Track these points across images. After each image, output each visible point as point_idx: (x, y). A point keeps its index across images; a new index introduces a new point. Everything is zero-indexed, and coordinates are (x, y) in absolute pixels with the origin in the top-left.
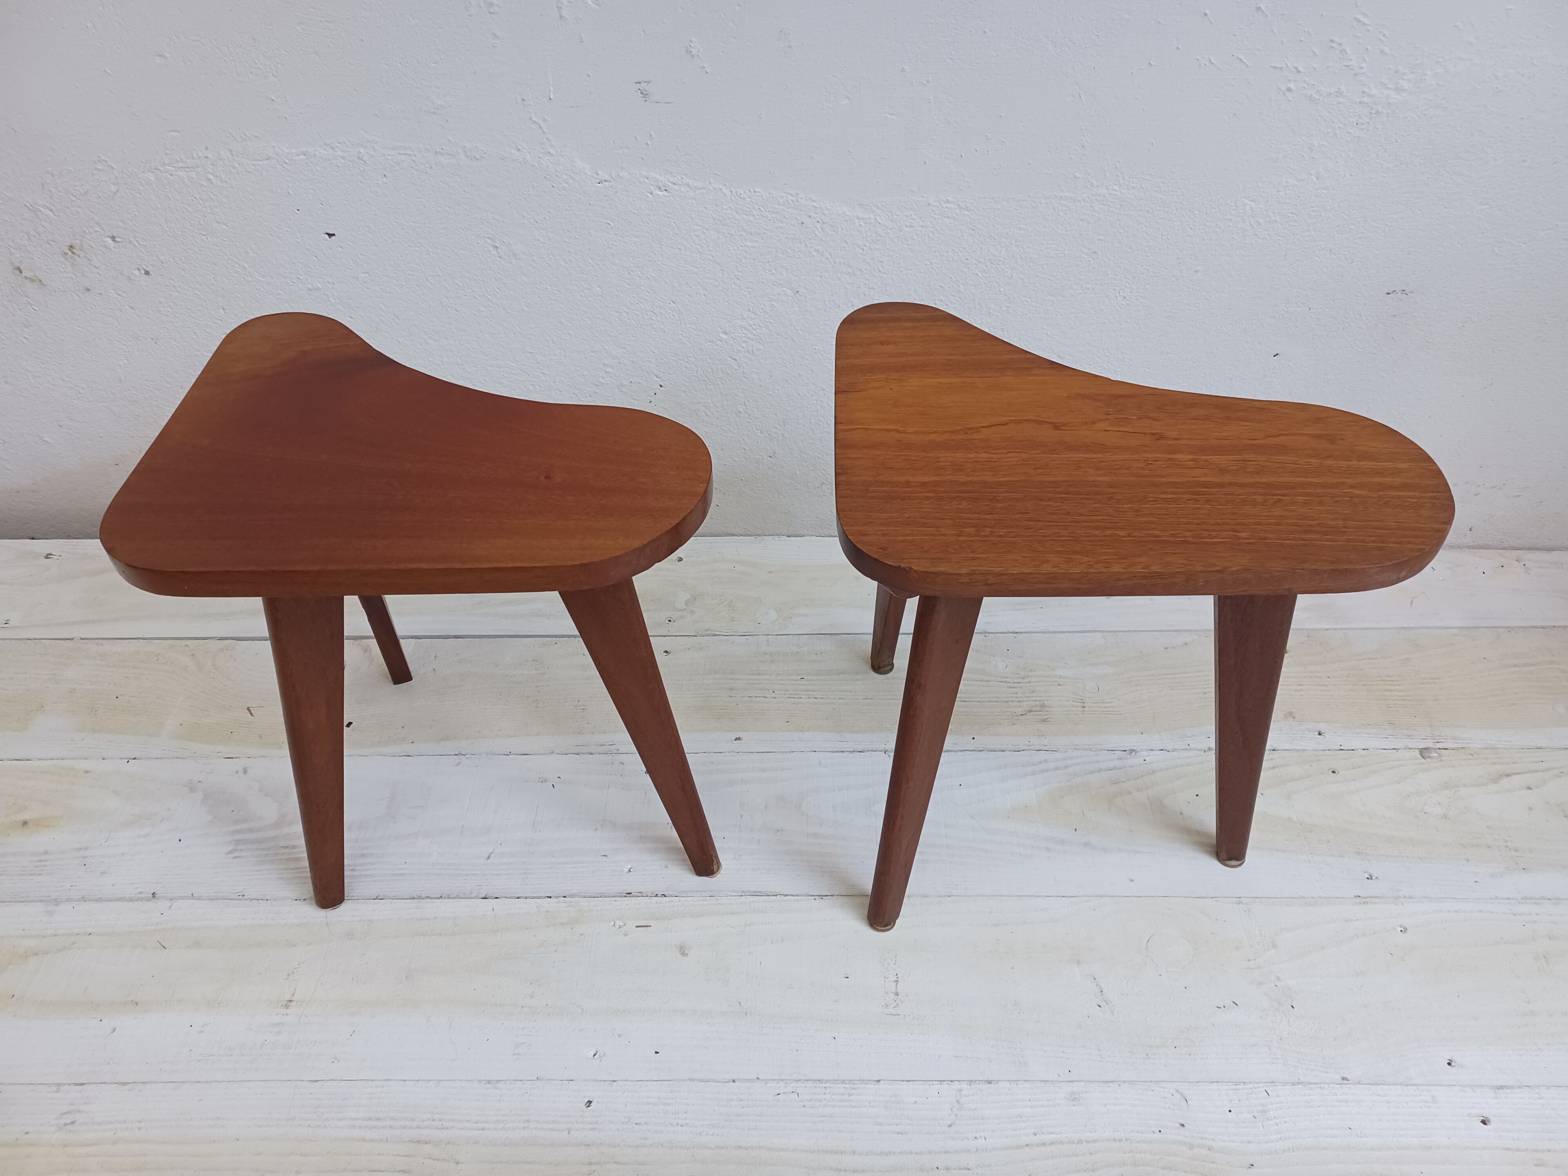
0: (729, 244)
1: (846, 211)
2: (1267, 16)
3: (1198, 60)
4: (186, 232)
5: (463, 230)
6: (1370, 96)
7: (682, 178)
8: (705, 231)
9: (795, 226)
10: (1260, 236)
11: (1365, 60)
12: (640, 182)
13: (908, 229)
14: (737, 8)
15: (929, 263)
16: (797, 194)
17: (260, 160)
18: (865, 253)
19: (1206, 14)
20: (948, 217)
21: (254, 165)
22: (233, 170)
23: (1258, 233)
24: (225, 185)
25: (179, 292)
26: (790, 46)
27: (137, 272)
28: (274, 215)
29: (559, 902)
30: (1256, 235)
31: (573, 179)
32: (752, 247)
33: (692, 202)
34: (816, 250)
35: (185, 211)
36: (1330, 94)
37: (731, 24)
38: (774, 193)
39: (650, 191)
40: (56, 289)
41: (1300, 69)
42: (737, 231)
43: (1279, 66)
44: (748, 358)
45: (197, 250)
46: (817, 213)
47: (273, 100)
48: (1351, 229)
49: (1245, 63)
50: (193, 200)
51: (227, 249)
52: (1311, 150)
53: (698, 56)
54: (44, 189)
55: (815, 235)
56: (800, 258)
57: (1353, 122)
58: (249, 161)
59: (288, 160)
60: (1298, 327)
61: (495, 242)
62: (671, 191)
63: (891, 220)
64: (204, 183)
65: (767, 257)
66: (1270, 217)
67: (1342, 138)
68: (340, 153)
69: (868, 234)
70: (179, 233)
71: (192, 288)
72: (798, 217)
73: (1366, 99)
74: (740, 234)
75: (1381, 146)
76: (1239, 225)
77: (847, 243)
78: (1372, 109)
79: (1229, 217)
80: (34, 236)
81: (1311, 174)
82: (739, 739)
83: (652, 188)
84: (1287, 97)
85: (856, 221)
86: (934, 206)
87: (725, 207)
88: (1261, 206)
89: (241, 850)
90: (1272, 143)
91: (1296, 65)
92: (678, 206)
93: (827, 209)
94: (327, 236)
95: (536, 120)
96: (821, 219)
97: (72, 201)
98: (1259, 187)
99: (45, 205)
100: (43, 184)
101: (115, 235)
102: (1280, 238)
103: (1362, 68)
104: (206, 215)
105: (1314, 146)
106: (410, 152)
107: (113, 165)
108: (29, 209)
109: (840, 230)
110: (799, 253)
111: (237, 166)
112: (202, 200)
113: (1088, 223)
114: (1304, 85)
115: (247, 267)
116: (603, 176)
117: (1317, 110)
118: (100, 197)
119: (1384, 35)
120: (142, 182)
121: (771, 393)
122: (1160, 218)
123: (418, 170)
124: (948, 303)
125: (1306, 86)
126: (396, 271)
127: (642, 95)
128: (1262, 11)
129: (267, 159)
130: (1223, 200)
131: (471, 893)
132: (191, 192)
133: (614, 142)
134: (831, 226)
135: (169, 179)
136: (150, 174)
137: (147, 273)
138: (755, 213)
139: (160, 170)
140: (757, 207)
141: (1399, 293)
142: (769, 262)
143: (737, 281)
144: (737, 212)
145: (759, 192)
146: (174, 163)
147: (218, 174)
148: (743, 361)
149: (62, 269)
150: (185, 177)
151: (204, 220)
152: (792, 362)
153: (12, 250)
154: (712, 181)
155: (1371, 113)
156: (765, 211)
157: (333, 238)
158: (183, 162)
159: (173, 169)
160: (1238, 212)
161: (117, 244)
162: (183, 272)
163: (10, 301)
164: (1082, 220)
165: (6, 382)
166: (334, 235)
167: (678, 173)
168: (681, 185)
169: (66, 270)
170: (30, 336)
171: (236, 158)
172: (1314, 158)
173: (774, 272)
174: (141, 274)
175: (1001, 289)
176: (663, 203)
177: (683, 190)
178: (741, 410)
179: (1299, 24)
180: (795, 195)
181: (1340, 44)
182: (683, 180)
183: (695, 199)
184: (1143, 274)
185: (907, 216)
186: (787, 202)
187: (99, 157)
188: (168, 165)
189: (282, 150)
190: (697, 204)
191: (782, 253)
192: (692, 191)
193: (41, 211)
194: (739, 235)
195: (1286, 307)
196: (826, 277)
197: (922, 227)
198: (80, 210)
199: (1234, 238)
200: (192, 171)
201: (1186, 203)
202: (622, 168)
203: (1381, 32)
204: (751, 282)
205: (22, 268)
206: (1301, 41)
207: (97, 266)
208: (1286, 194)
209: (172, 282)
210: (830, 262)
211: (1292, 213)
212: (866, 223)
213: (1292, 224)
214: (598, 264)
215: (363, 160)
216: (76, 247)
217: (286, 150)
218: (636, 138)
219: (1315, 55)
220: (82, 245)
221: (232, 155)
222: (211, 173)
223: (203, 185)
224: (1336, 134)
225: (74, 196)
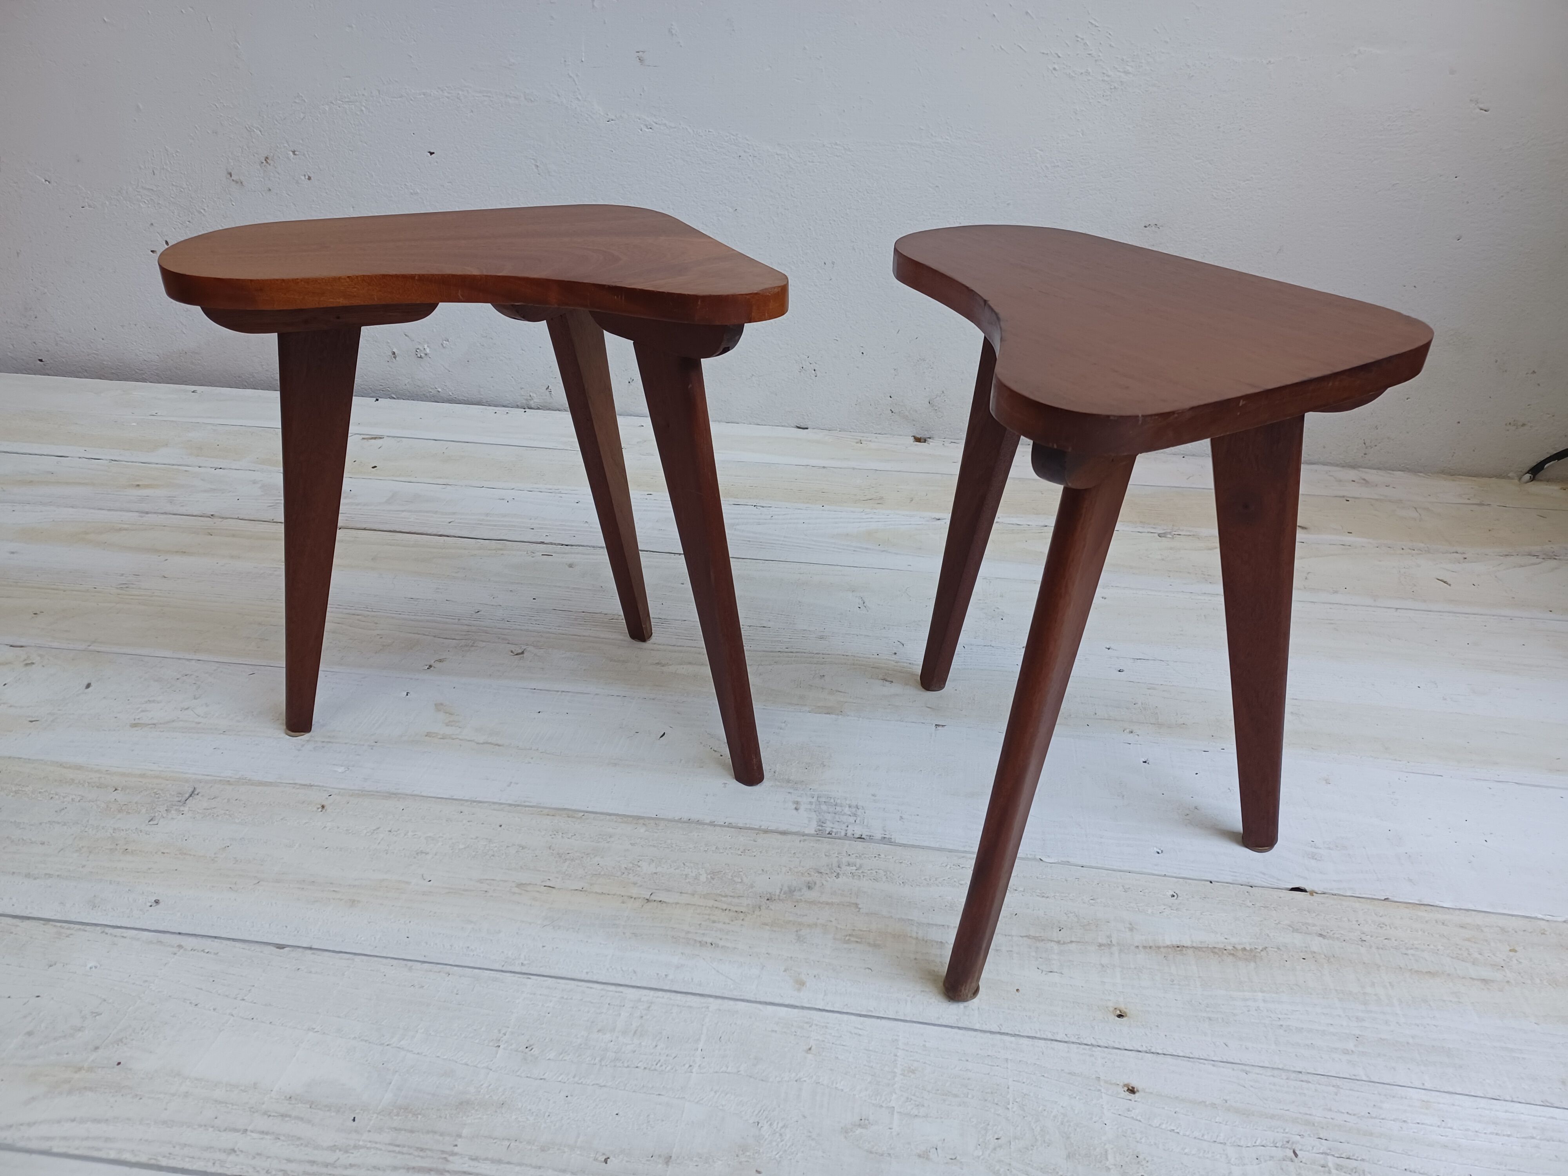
0: (691, 170)
1: (769, 148)
2: (1033, 18)
3: (992, 46)
4: (340, 148)
5: (517, 152)
6: (1108, 76)
7: (662, 120)
8: (675, 159)
9: (735, 158)
10: (1049, 178)
11: (1100, 50)
12: (634, 121)
13: (811, 164)
14: (701, 3)
15: (825, 191)
16: (737, 134)
17: (396, 98)
19: (994, 15)
20: (837, 156)
21: (391, 101)
22: (378, 104)
24: (371, 115)
25: (326, 193)
26: (733, 30)
27: (303, 178)
30: (1046, 176)
31: (592, 117)
32: (706, 173)
33: (668, 138)
34: (749, 177)
35: (342, 132)
36: (1082, 73)
37: (697, 14)
38: (722, 133)
39: (641, 128)
40: (250, 188)
41: (1060, 55)
43: (1045, 52)
45: (344, 161)
46: (749, 149)
47: (411, 57)
48: (1111, 174)
49: (1023, 50)
50: (349, 125)
51: (364, 161)
52: (1076, 114)
53: (676, 35)
54: (260, 115)
55: (749, 165)
56: (738, 183)
57: (1100, 94)
58: (389, 98)
59: (413, 98)
61: (537, 163)
62: (654, 129)
63: (799, 157)
64: (358, 113)
66: (1054, 163)
67: (1095, 106)
68: (446, 94)
69: (784, 166)
70: (336, 149)
71: (336, 190)
72: (737, 152)
73: (1106, 78)
75: (1122, 112)
76: (1034, 169)
77: (770, 172)
78: (1111, 85)
79: (1027, 163)
80: (245, 149)
81: (1078, 131)
83: (642, 126)
84: (1054, 74)
85: (776, 156)
86: (827, 147)
87: (689, 142)
88: (1047, 154)
90: (1048, 108)
91: (1057, 52)
92: (659, 141)
93: (757, 147)
94: (429, 154)
95: (572, 75)
96: (752, 153)
97: (275, 124)
98: (1044, 141)
99: (258, 127)
100: (259, 112)
101: (296, 150)
102: (1063, 180)
103: (1099, 56)
105: (1077, 111)
106: (489, 94)
107: (306, 100)
108: (247, 130)
109: (765, 162)
110: (737, 179)
111: (381, 101)
112: (354, 124)
113: (931, 163)
114: (1064, 67)
115: (374, 176)
116: (611, 116)
117: (1075, 85)
118: (292, 122)
119: (1110, 34)
120: (321, 111)
122: (980, 162)
123: (493, 108)
124: (839, 223)
126: (470, 182)
127: (640, 61)
128: (1030, 14)
129: (400, 97)
130: (1021, 149)
132: (349, 119)
133: (620, 93)
134: (759, 159)
135: (337, 109)
136: (327, 106)
137: (309, 178)
138: (709, 147)
139: (333, 103)
140: (710, 143)
141: (1153, 227)
142: (717, 185)
143: (695, 199)
144: (697, 146)
145: (712, 132)
146: (343, 99)
147: (368, 107)
149: (257, 174)
150: (348, 108)
151: (353, 139)
153: (230, 160)
154: (682, 123)
155: (1111, 89)
156: (716, 146)
157: (433, 155)
158: (348, 98)
159: (341, 102)
160: (1032, 159)
161: (295, 156)
162: (333, 178)
163: (219, 198)
164: (927, 161)
166: (434, 153)
167: (659, 117)
168: (661, 125)
169: (259, 175)
171: (381, 96)
172: (1078, 120)
173: (720, 193)
174: (305, 179)
175: (875, 213)
176: (649, 137)
177: (662, 128)
181: (1082, 39)
183: (669, 135)
184: (971, 205)
185: (809, 154)
186: (730, 140)
187: (298, 94)
188: (339, 100)
189: (411, 91)
190: (671, 139)
191: (726, 179)
192: (668, 130)
193: (254, 131)
194: (698, 164)
196: (755, 199)
197: (820, 162)
198: (278, 131)
200: (352, 104)
202: (623, 111)
203: (1108, 32)
204: (704, 200)
205: (232, 172)
206: (1057, 36)
207: (279, 172)
208: (1063, 146)
209: (324, 185)
210: (758, 187)
211: (1069, 160)
212: (782, 158)
213: (1070, 168)
214: (603, 182)
215: (460, 99)
216: (270, 158)
217: (413, 91)
218: (634, 90)
219: (1068, 46)
220: (273, 156)
221: (379, 94)
222: (365, 107)
223: (357, 114)
224: (1090, 103)
225: (277, 121)
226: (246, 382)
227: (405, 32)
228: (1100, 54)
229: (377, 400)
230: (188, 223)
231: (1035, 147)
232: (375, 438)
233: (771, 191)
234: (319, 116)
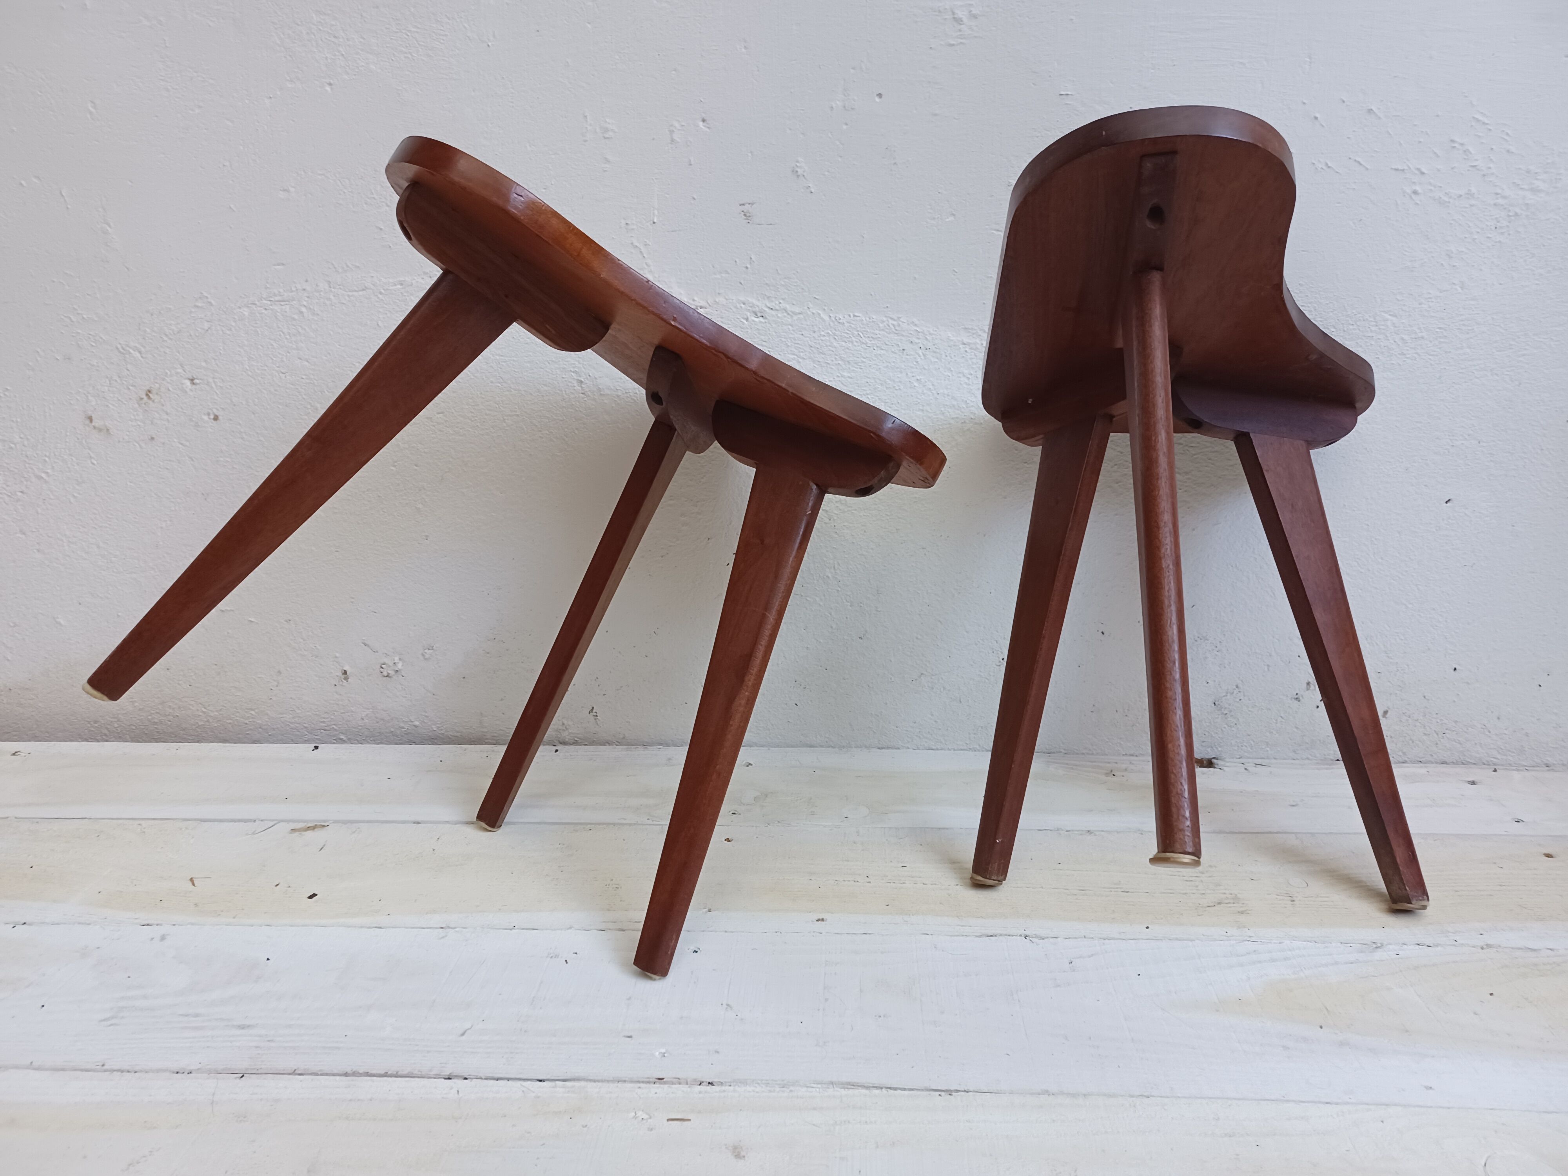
0: (825, 375)
1: (950, 335)
2: (1380, 118)
3: (1314, 164)
4: (265, 370)
5: (549, 363)
6: (1505, 197)
7: (780, 303)
8: (800, 360)
9: (895, 353)
10: (1408, 356)
11: (1491, 160)
12: (736, 307)
14: (845, 127)
16: (899, 318)
17: (356, 291)
18: (971, 383)
19: (1316, 118)
21: (349, 296)
22: (328, 302)
23: (1405, 352)
24: (316, 318)
25: (242, 438)
27: (206, 418)
28: (358, 350)
29: (555, 1087)
30: (1403, 354)
32: (849, 377)
33: (789, 328)
34: (917, 380)
35: (270, 347)
36: (1461, 196)
37: (838, 143)
38: (874, 317)
39: (745, 317)
40: (121, 440)
41: (1424, 170)
42: (834, 359)
43: (1400, 168)
44: (840, 510)
45: (272, 390)
46: (919, 339)
47: (381, 229)
49: (1364, 166)
50: (280, 335)
51: (303, 387)
52: (1450, 257)
53: (804, 175)
54: (140, 329)
55: (917, 362)
56: (900, 389)
57: (1491, 226)
58: (344, 292)
59: (384, 289)
60: (1469, 465)
61: (580, 377)
62: (767, 317)
64: (296, 317)
65: (865, 388)
66: (1416, 333)
67: (1482, 244)
69: (974, 361)
70: (259, 372)
71: (257, 433)
72: (899, 343)
73: (1501, 201)
74: (837, 362)
75: (1527, 250)
76: (1382, 343)
77: (951, 371)
78: (1509, 211)
79: (1370, 334)
80: (116, 381)
81: (1454, 284)
82: (823, 920)
83: (748, 313)
84: (1414, 200)
85: (961, 346)
87: (822, 333)
88: (1404, 321)
89: (122, 1018)
90: (1406, 251)
91: (1419, 166)
92: (774, 333)
93: (931, 334)
95: (637, 244)
96: (923, 344)
97: (164, 341)
98: (1398, 300)
99: (136, 347)
100: (139, 324)
101: (195, 377)
102: (1430, 357)
103: (1490, 168)
104: (290, 351)
105: (1452, 253)
107: (213, 302)
108: (120, 352)
109: (944, 356)
110: (899, 384)
111: (332, 297)
112: (289, 334)
114: (1430, 187)
116: (699, 303)
117: (1449, 213)
118: (191, 335)
119: (1507, 134)
120: (236, 317)
121: (865, 553)
125: (1432, 188)
126: (472, 411)
127: (745, 218)
128: (1374, 113)
129: (363, 290)
130: (1360, 315)
131: (431, 1071)
132: (281, 326)
133: (713, 267)
134: (934, 352)
135: (262, 313)
136: (245, 309)
137: (216, 418)
138: (854, 339)
139: (255, 304)
140: (856, 333)
142: (868, 394)
144: (835, 338)
145: (859, 316)
146: (271, 297)
147: (312, 307)
148: (836, 514)
149: (133, 417)
150: (279, 310)
151: (287, 356)
152: (889, 514)
153: (90, 398)
154: (811, 306)
155: (1509, 216)
156: (865, 337)
158: (281, 296)
159: (269, 302)
160: (1379, 329)
161: (194, 386)
162: (253, 416)
163: (71, 455)
165: (38, 551)
167: (775, 298)
168: (777, 310)
169: (137, 418)
170: (79, 494)
171: (333, 290)
172: (1454, 266)
174: (210, 418)
176: (758, 329)
177: (779, 315)
178: (830, 575)
179: (1415, 125)
180: (896, 318)
181: (1462, 144)
182: (780, 305)
183: (791, 326)
186: (888, 327)
187: (202, 293)
188: (265, 300)
189: (380, 280)
190: (793, 331)
191: (881, 384)
192: (789, 317)
193: (130, 353)
194: (836, 364)
195: (1451, 440)
196: (928, 412)
198: (168, 351)
199: (1378, 358)
200: (287, 304)
201: (1320, 319)
202: (719, 294)
203: (1503, 131)
205: (93, 416)
206: (1420, 142)
207: (169, 411)
208: (1430, 307)
209: (239, 427)
210: (933, 394)
211: (1440, 328)
212: (971, 349)
213: (1443, 340)
216: (154, 391)
217: (384, 280)
218: (736, 262)
219: (1438, 156)
220: (159, 388)
221: (330, 287)
222: (305, 306)
223: (294, 319)
224: (1474, 239)
225: (166, 335)
226: (107, 728)
227: (373, 194)
228: (1492, 165)
229: (316, 747)
230: (19, 494)
231: (1384, 311)
232: (314, 828)
233: (953, 398)
234: (234, 324)
